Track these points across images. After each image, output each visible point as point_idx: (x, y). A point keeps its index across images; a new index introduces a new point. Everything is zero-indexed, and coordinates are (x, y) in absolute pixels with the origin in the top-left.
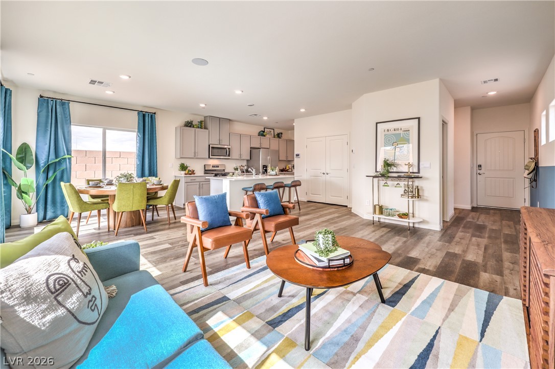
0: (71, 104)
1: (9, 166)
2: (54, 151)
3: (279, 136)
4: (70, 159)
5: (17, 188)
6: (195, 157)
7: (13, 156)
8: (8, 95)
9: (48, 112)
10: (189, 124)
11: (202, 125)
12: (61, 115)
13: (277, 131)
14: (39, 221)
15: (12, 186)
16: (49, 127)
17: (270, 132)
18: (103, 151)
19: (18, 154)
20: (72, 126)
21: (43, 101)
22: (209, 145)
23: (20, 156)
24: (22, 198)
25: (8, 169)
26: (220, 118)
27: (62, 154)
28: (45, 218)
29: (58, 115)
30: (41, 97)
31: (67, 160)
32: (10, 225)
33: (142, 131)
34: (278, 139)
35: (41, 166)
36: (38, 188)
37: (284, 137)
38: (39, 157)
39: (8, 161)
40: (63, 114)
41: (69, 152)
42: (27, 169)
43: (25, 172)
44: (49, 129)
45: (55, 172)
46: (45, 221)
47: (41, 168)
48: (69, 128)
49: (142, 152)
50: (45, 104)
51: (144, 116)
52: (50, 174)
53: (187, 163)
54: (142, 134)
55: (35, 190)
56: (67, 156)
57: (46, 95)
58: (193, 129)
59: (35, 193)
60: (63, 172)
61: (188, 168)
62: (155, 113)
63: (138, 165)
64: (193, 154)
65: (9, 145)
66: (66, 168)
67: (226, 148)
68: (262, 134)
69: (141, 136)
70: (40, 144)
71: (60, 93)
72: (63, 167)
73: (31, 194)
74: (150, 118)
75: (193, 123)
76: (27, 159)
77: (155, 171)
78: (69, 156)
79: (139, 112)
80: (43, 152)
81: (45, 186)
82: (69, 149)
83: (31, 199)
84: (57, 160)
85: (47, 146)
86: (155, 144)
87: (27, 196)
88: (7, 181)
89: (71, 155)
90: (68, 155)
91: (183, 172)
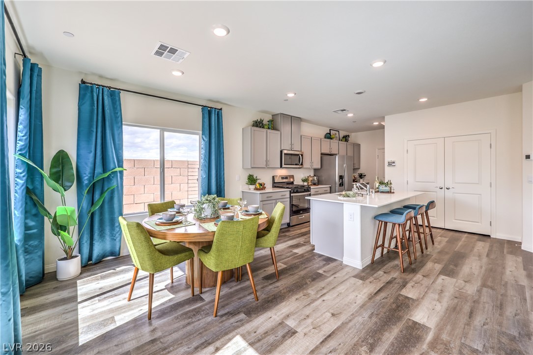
0: (122, 94)
1: (39, 187)
2: (101, 161)
3: (346, 138)
4: (121, 172)
5: (51, 220)
6: (267, 167)
7: (46, 173)
8: (35, 74)
9: (92, 104)
10: (258, 124)
11: (272, 125)
12: (110, 110)
13: (342, 134)
14: (83, 265)
15: (45, 217)
16: (95, 126)
17: (336, 134)
18: (161, 160)
19: (52, 167)
20: (123, 126)
21: (85, 88)
22: (281, 152)
23: (54, 170)
24: (59, 234)
25: (37, 192)
26: (292, 116)
27: (112, 166)
28: (90, 258)
29: (106, 108)
30: (83, 82)
31: (118, 174)
32: (44, 274)
33: (207, 132)
34: (346, 142)
35: (84, 184)
36: (80, 217)
37: (351, 139)
38: (82, 171)
39: (38, 178)
40: (112, 108)
41: (120, 163)
42: (65, 190)
43: (63, 195)
44: (95, 130)
45: (102, 193)
46: (91, 262)
47: (85, 187)
48: (120, 128)
49: (207, 160)
50: (89, 94)
51: (210, 113)
52: (97, 196)
53: (256, 174)
54: (208, 137)
55: (77, 222)
56: (118, 169)
57: (89, 79)
58: (265, 130)
59: (77, 227)
60: (112, 192)
61: (258, 181)
62: (221, 109)
63: (203, 179)
64: (265, 163)
65: (39, 155)
66: (118, 187)
67: (298, 155)
68: (328, 136)
69: (207, 139)
70: (83, 152)
71: (107, 78)
72: (114, 184)
73: (71, 228)
74: (216, 115)
75: (264, 122)
76: (65, 174)
77: (222, 186)
78: (120, 169)
79: (204, 107)
80: (86, 164)
81: (90, 215)
82: (120, 158)
83: (72, 236)
84: (106, 175)
85: (92, 154)
86: (222, 151)
87: (66, 234)
88: (37, 210)
89: (122, 167)
90: (119, 167)
91: (253, 187)
